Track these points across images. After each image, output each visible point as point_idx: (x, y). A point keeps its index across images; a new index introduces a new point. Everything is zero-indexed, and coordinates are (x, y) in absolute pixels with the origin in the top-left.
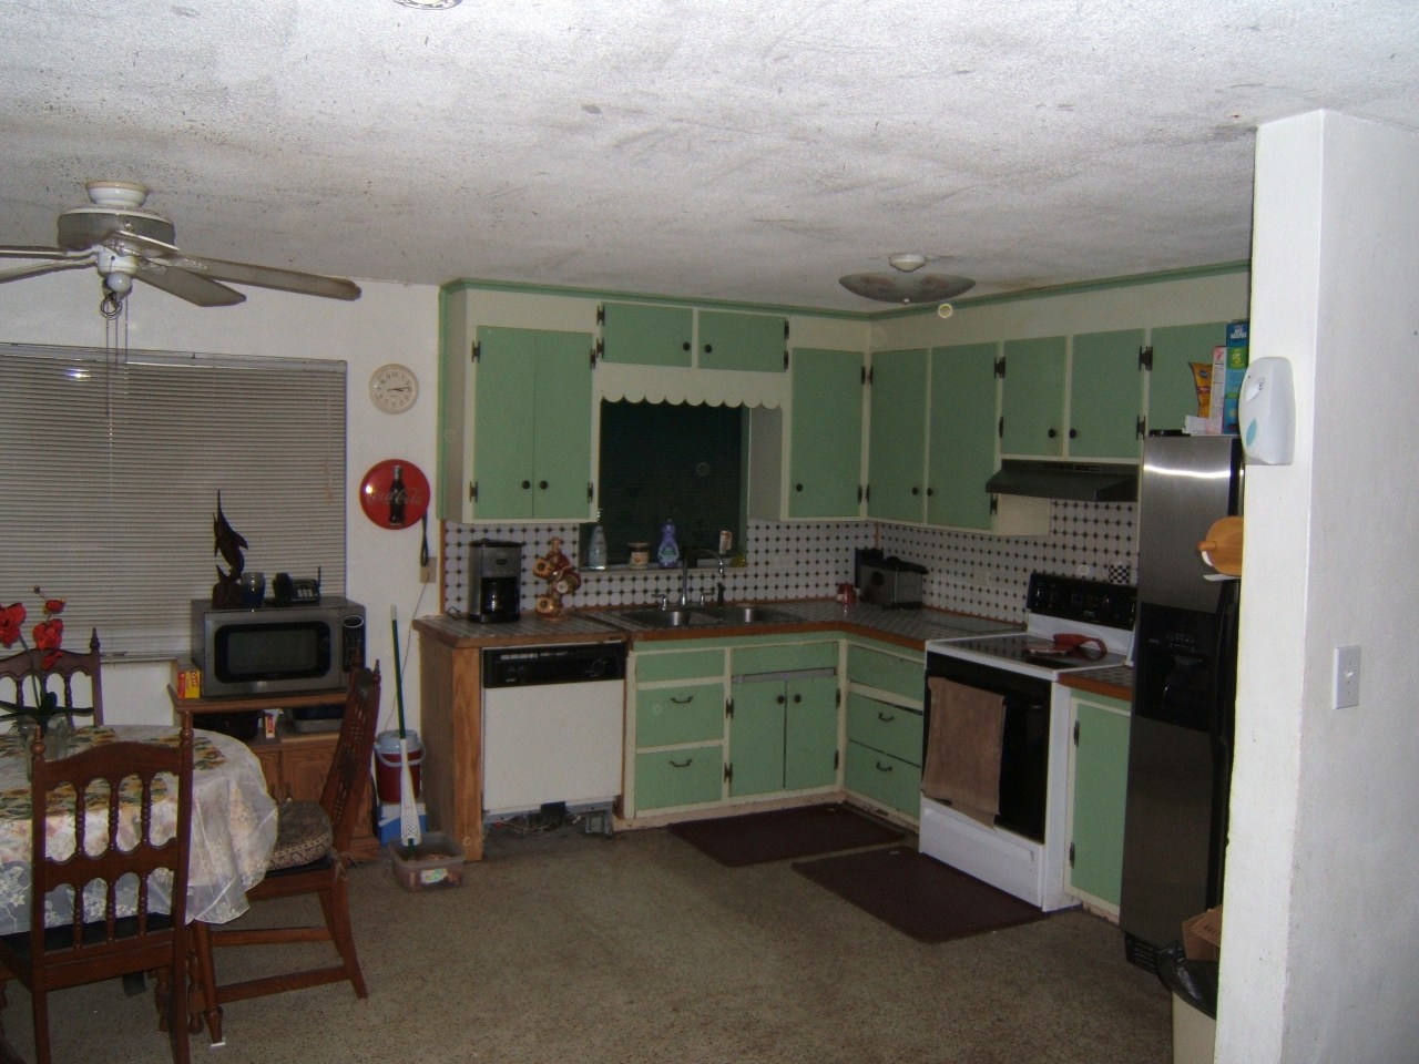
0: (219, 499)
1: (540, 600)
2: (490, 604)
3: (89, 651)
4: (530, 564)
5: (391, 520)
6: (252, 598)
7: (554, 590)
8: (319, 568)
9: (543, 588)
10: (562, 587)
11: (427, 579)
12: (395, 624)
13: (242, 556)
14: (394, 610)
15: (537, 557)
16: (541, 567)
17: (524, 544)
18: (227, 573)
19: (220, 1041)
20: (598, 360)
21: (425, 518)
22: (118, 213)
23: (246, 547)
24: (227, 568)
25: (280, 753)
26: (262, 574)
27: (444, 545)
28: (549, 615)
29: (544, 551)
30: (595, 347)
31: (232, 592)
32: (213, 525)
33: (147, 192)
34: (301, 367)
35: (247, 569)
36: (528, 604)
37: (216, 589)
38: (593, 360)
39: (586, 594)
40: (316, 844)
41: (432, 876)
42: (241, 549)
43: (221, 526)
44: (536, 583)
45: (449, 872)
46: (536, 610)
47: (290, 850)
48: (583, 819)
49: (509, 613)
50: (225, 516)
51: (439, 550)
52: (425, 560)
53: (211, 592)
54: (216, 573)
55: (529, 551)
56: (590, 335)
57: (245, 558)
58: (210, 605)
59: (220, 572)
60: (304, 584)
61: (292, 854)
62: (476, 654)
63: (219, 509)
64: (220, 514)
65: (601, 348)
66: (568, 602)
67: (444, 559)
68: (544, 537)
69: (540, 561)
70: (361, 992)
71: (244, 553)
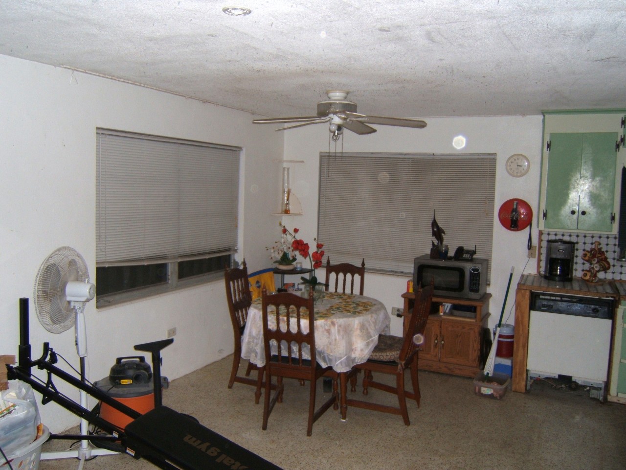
0: (434, 213)
1: (583, 273)
2: (557, 271)
3: (361, 266)
4: (579, 253)
5: (511, 226)
6: (443, 255)
7: (593, 268)
8: (475, 245)
9: (587, 266)
10: (597, 267)
11: (531, 255)
12: (511, 275)
13: (443, 238)
14: (513, 269)
15: (584, 250)
16: (585, 255)
17: (577, 243)
18: (436, 244)
19: (345, 419)
20: (621, 147)
21: (531, 225)
22: (337, 102)
23: (445, 234)
24: (436, 242)
25: (441, 322)
26: (448, 245)
27: (540, 240)
28: (588, 281)
29: (588, 247)
30: (619, 140)
31: (438, 252)
32: (431, 224)
33: (348, 93)
34: (476, 157)
35: (445, 243)
36: (578, 273)
37: (432, 250)
38: (618, 146)
39: (613, 273)
40: (391, 354)
41: (486, 391)
42: (443, 234)
43: (434, 224)
44: (584, 264)
45: (494, 391)
46: (581, 277)
47: (380, 354)
48: (590, 389)
49: (567, 277)
50: (436, 220)
51: (538, 243)
52: (530, 247)
53: (430, 251)
54: (431, 243)
55: (580, 246)
56: (617, 133)
57: (444, 238)
58: (429, 256)
59: (433, 244)
60: (468, 252)
61: (380, 356)
62: (528, 293)
63: (434, 217)
64: (435, 219)
65: (622, 140)
66: (601, 275)
67: (540, 247)
68: (589, 240)
69: (585, 252)
70: (407, 422)
71: (444, 236)
